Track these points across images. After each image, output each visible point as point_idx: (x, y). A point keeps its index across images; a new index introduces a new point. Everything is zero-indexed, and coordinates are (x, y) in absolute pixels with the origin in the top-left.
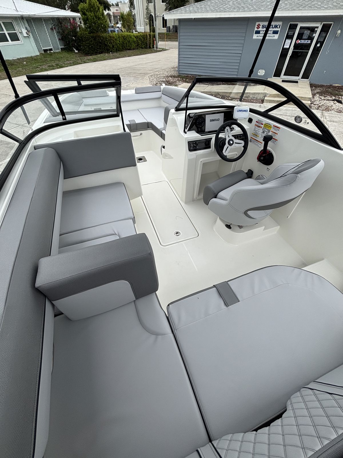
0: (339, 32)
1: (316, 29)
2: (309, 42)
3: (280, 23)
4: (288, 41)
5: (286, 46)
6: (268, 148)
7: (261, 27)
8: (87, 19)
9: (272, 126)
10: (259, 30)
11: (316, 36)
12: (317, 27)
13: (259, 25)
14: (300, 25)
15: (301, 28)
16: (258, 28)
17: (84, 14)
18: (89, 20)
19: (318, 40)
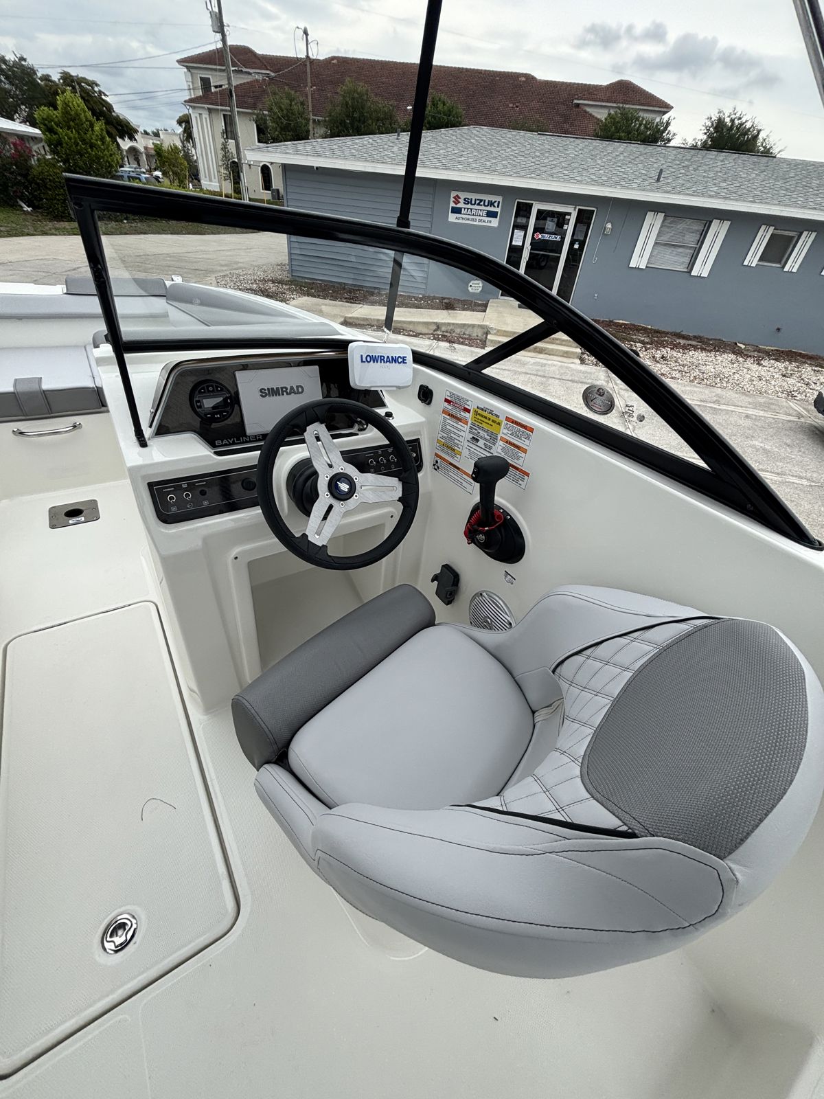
0: (609, 226)
1: (567, 217)
2: (558, 238)
3: (499, 199)
4: (519, 234)
5: (517, 242)
6: (498, 499)
7: (462, 201)
8: (59, 143)
9: (502, 419)
11: (570, 228)
12: (570, 214)
13: (457, 198)
14: (536, 207)
15: (540, 212)
16: (457, 202)
17: (48, 129)
18: (64, 145)
19: (575, 238)
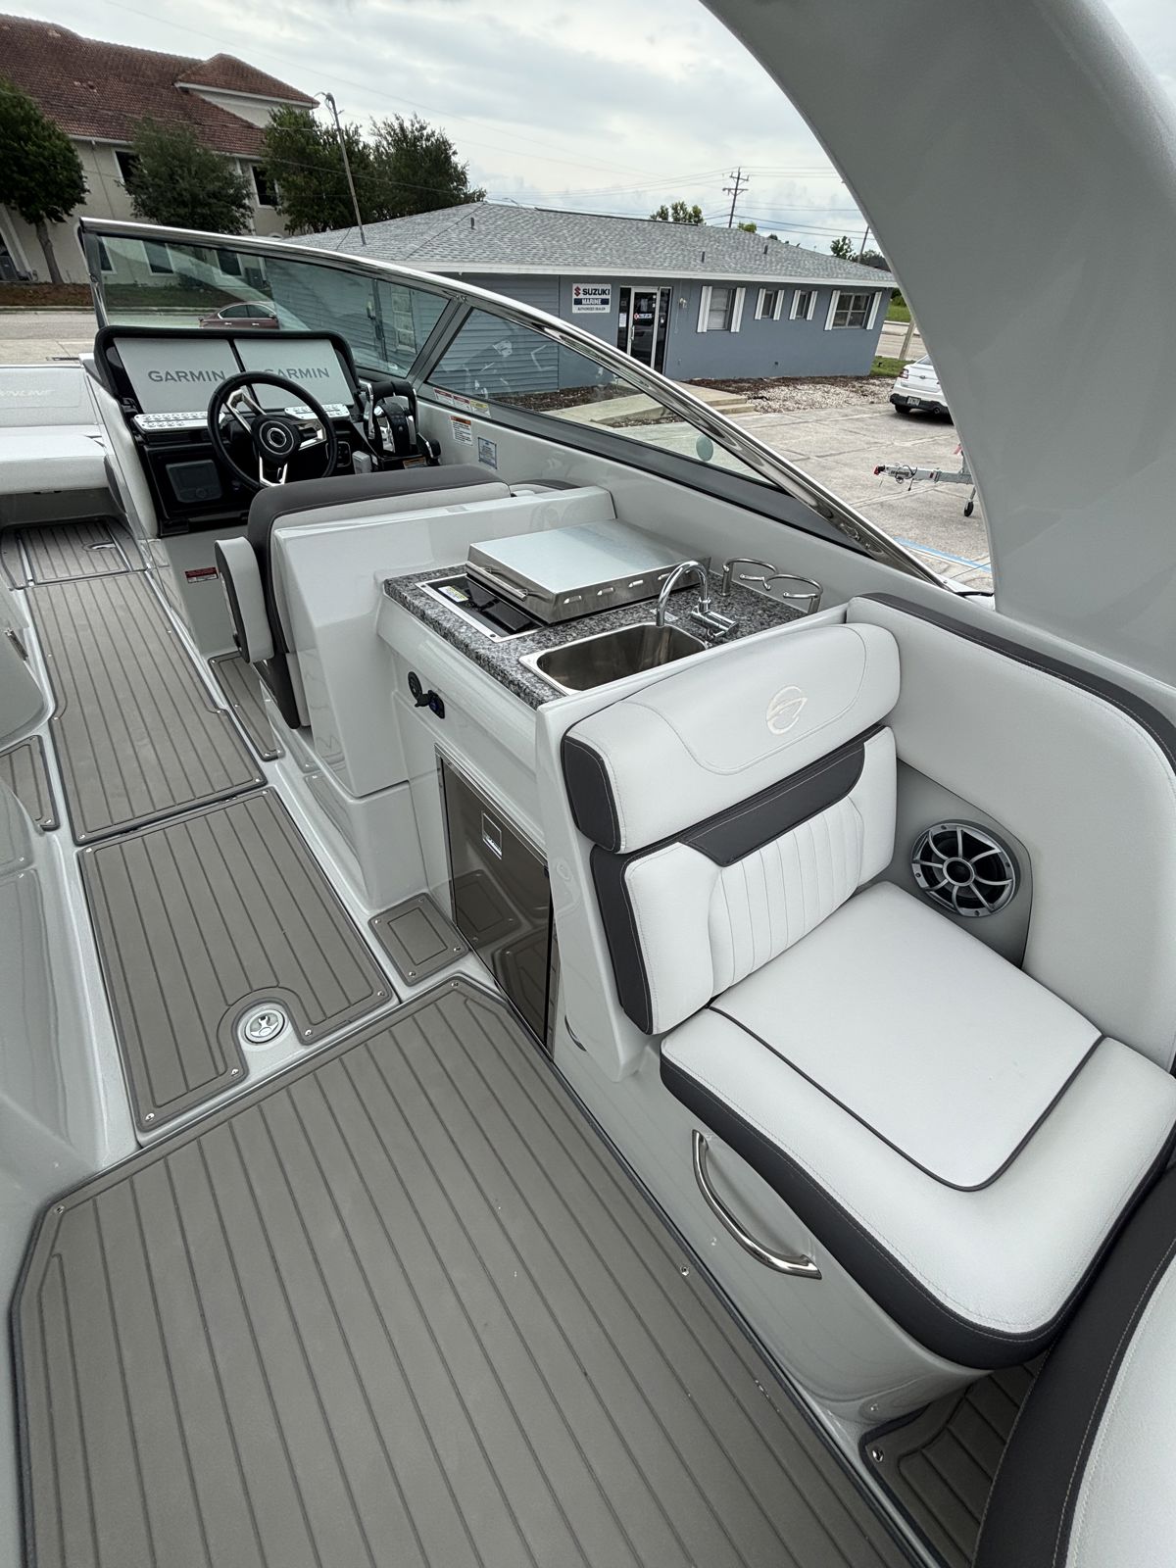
0: (683, 301)
1: (655, 297)
2: (650, 316)
3: (608, 287)
4: (623, 316)
5: (623, 325)
7: (581, 292)
10: (579, 297)
11: (657, 306)
12: (656, 294)
13: (578, 289)
14: (634, 290)
15: (636, 294)
16: (578, 294)
19: (661, 313)
